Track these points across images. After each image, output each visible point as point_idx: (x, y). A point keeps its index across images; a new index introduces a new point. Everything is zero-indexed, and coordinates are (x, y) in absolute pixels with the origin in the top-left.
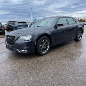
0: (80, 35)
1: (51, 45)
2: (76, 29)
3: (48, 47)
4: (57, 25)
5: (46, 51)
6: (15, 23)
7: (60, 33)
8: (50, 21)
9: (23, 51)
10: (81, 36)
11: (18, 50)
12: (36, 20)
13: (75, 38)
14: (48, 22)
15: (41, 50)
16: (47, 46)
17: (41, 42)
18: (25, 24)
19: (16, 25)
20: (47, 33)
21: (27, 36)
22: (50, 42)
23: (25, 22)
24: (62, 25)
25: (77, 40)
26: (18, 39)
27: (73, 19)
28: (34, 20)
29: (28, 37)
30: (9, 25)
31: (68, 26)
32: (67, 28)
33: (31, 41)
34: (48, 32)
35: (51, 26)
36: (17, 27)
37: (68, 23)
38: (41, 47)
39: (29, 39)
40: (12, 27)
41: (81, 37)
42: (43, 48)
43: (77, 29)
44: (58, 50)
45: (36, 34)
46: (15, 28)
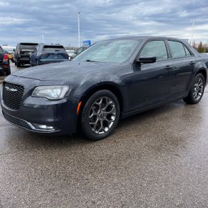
0: (200, 87)
1: (121, 114)
2: (190, 73)
3: (113, 118)
4: (140, 59)
5: (106, 129)
6: (38, 48)
7: (147, 80)
8: (122, 46)
9: (44, 127)
10: (201, 90)
11: (29, 123)
13: (186, 94)
14: (116, 50)
15: (92, 126)
16: (109, 117)
17: (95, 105)
18: (61, 51)
19: (39, 54)
20: (111, 80)
21: (55, 88)
22: (118, 106)
23: (62, 47)
24: (153, 60)
25: (190, 101)
26: (30, 93)
27: (184, 45)
29: (59, 91)
30: (22, 52)
31: (170, 63)
32: (168, 68)
33: (65, 101)
34: (115, 79)
35: (124, 62)
36: (40, 57)
37: (169, 56)
38: (95, 117)
39: (62, 96)
40: (28, 56)
41: (200, 94)
42: (99, 122)
43: (192, 71)
44: (140, 126)
45: (82, 83)
46: (37, 59)
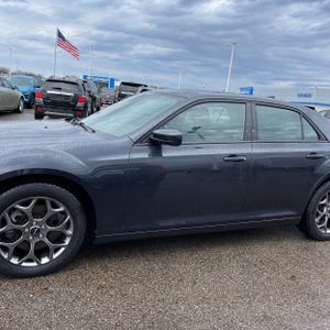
5: (46, 260)
12: (251, 90)
28: (242, 89)
